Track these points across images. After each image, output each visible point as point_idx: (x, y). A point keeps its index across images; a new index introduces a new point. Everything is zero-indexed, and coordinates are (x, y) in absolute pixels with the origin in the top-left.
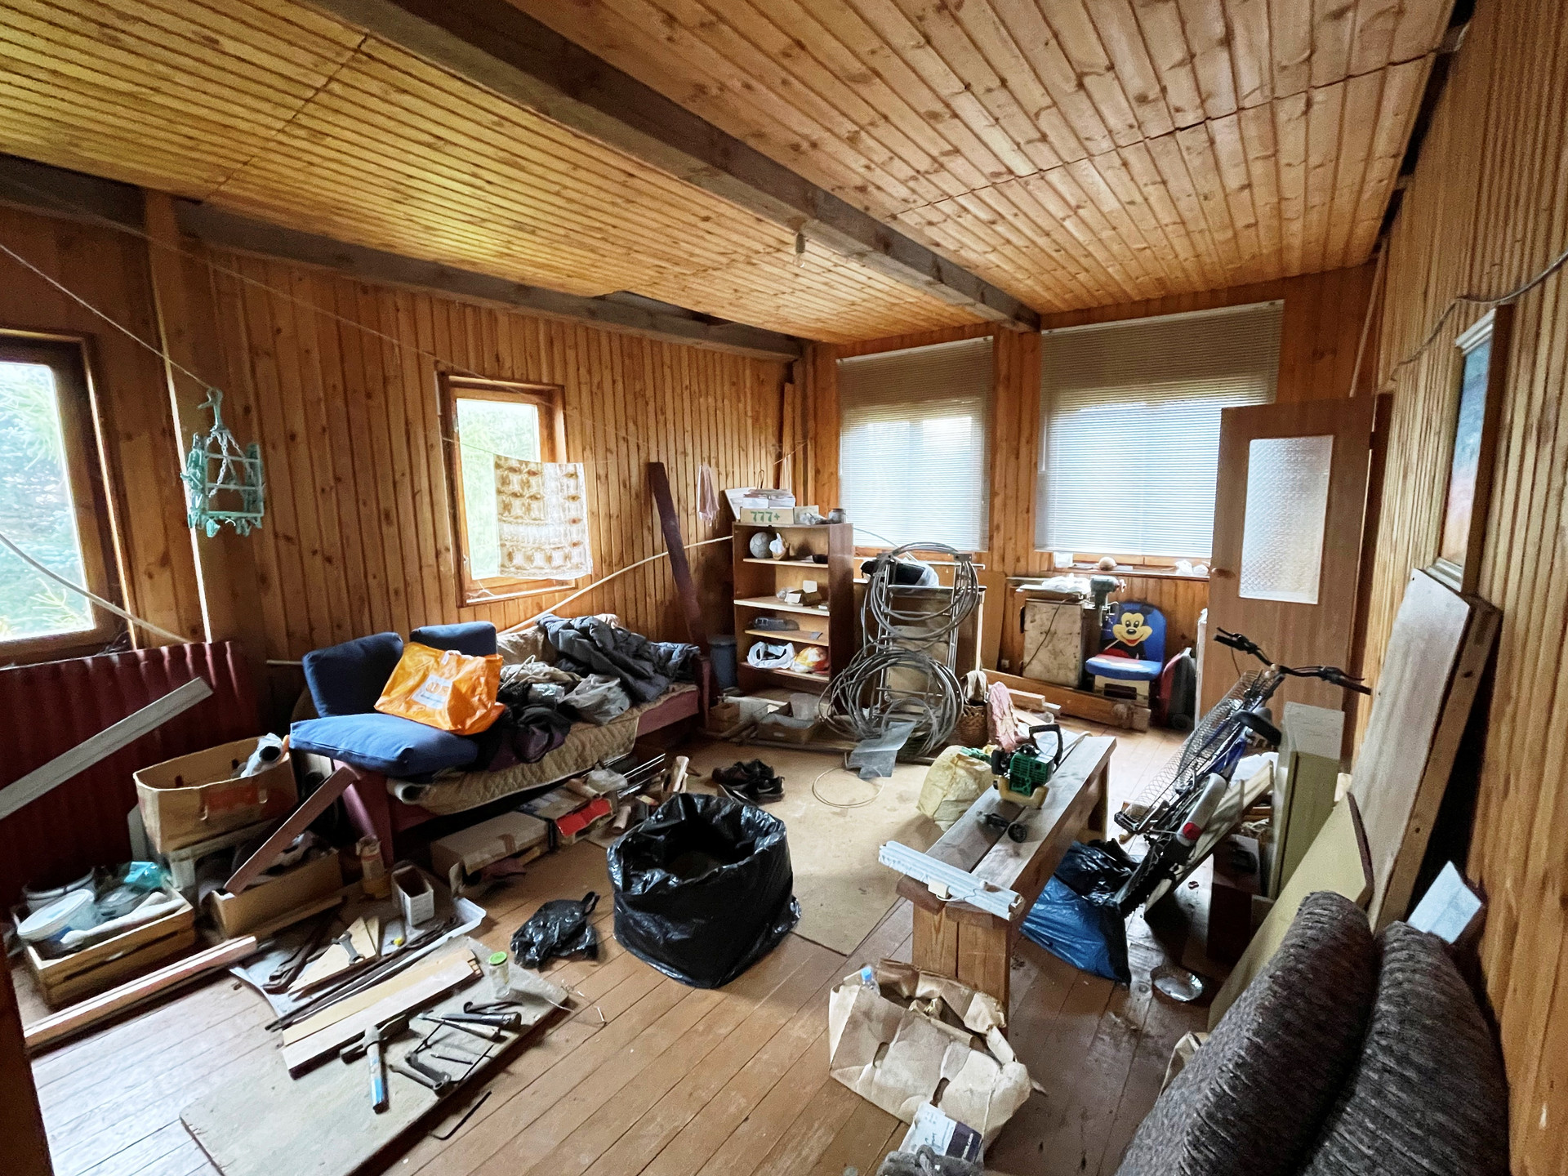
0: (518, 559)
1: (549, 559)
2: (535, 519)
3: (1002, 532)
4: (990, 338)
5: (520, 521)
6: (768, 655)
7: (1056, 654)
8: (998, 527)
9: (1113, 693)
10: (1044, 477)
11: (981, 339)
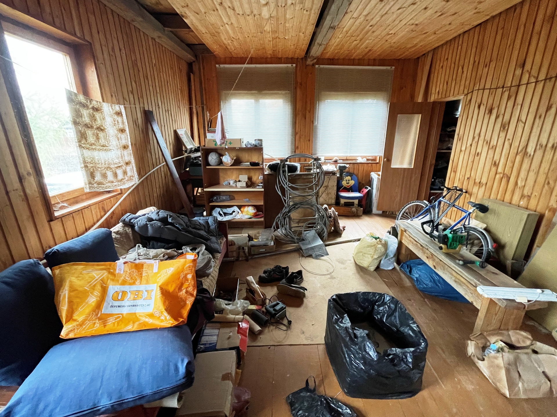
0: (98, 177)
1: (115, 175)
2: (103, 146)
3: (299, 149)
4: (294, 65)
5: (94, 147)
6: (225, 214)
7: (328, 194)
8: (298, 147)
9: (347, 205)
10: (316, 127)
11: (290, 65)
